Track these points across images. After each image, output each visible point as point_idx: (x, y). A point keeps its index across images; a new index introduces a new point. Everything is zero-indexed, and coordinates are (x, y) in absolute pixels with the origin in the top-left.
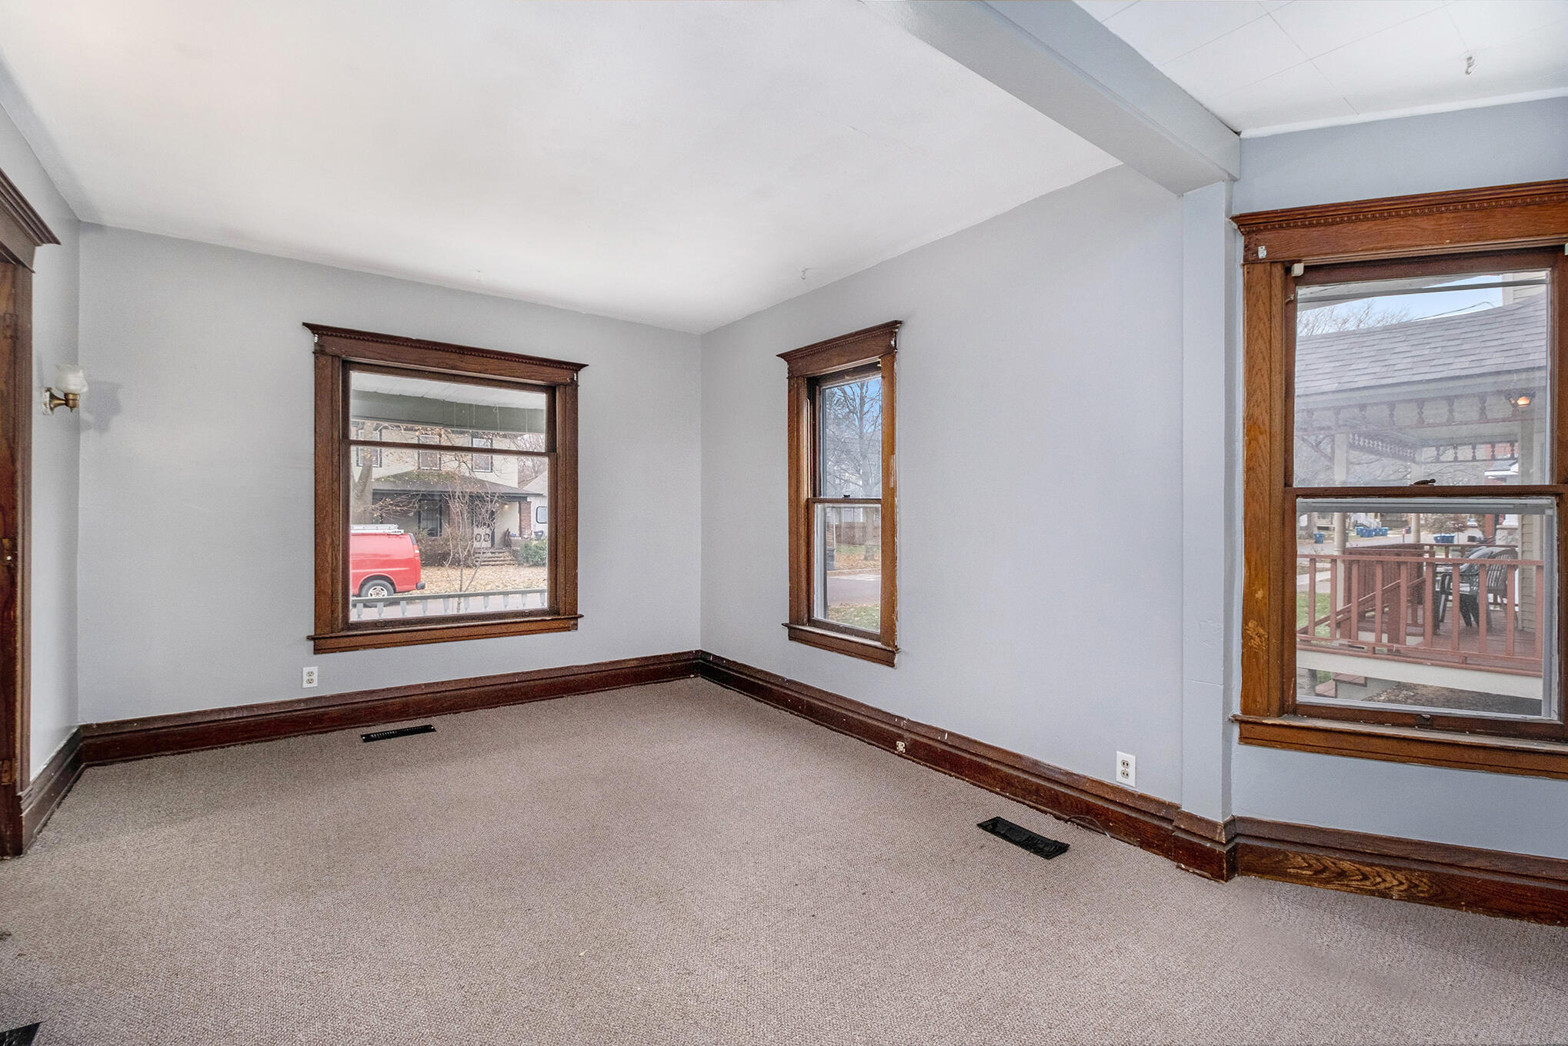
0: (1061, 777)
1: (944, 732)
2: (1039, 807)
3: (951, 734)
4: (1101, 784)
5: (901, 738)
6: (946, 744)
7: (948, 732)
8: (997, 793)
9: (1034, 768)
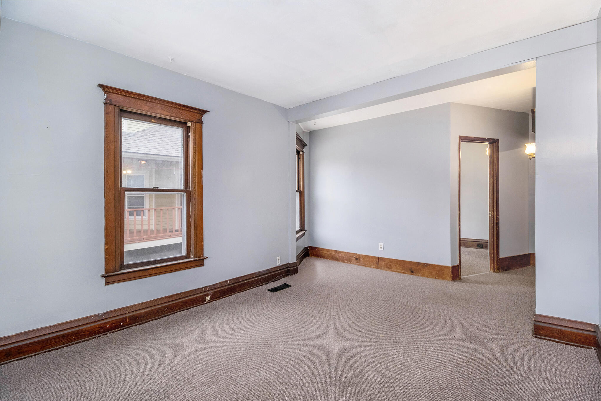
0: (266, 272)
1: (227, 281)
2: (261, 284)
3: (230, 280)
4: (274, 268)
5: (206, 295)
6: (230, 285)
7: (229, 280)
8: (249, 289)
9: (259, 274)
